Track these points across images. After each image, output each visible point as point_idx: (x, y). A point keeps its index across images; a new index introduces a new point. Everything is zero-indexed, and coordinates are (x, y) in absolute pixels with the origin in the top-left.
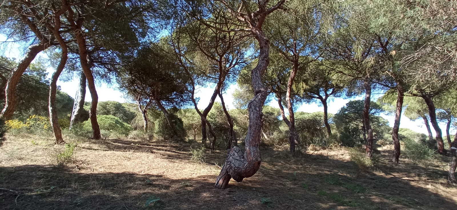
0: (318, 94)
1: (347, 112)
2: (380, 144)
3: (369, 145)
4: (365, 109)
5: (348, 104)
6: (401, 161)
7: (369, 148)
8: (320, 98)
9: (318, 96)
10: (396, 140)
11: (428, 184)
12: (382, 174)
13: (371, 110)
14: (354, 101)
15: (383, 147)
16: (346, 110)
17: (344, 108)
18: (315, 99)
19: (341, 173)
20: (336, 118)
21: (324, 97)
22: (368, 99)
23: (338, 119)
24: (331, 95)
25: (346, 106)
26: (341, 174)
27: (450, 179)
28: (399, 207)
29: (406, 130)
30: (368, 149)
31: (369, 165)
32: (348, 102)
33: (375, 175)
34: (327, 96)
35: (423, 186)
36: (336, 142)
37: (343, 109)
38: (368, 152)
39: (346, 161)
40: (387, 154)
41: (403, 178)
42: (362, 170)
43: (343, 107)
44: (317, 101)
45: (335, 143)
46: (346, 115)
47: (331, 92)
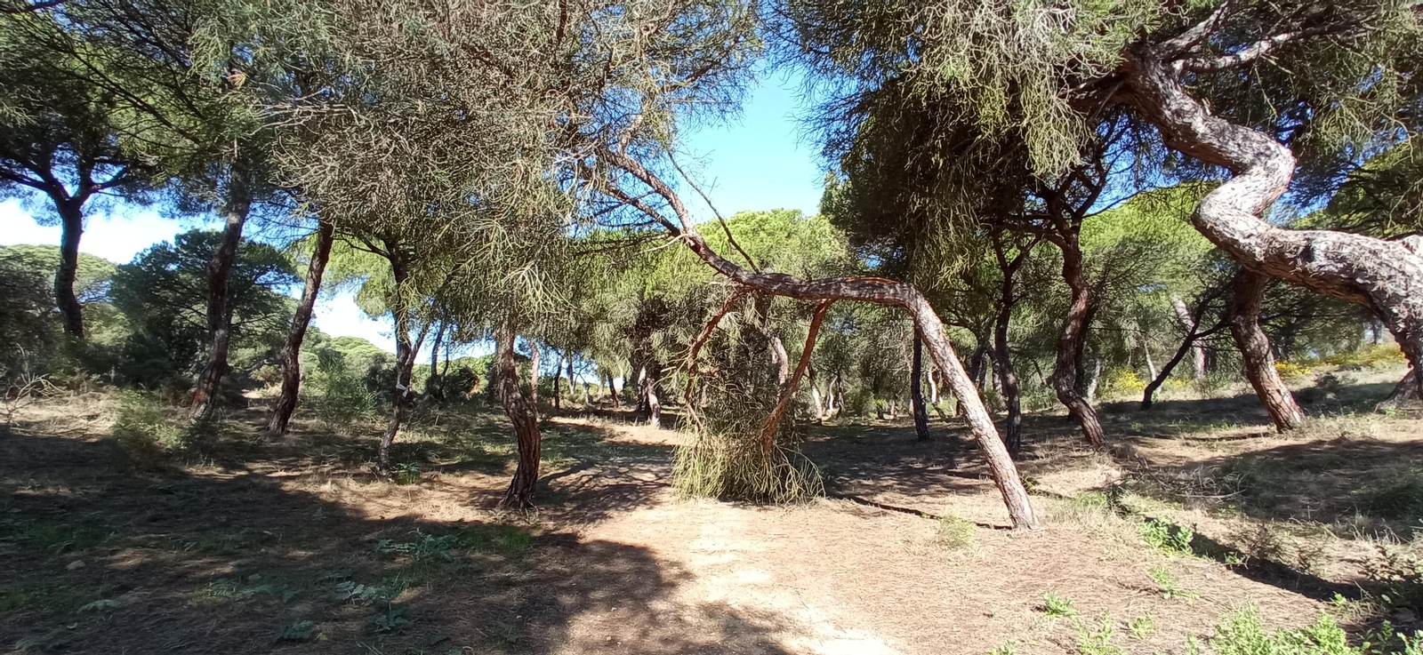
0: (44, 170)
1: (173, 267)
2: (261, 379)
3: (210, 379)
4: (217, 261)
5: (184, 237)
6: (296, 426)
7: (207, 391)
8: (53, 188)
9: (39, 179)
10: (290, 367)
11: (325, 482)
12: (214, 470)
13: (264, 273)
14: (209, 234)
15: (270, 388)
16: (173, 258)
17: (165, 248)
18: (27, 188)
19: (33, 488)
20: (123, 281)
21: (71, 190)
22: (234, 232)
23: (130, 284)
24: (108, 190)
25: (172, 242)
26: (31, 492)
27: (379, 462)
28: (197, 567)
29: (360, 344)
30: (202, 393)
31: (169, 446)
32: (183, 232)
33: (187, 475)
34: (87, 187)
35: (311, 489)
36: (77, 370)
37: (160, 255)
38: (200, 403)
39: (94, 440)
40: (266, 408)
41: (273, 475)
42: (138, 464)
43: (159, 242)
44: (34, 198)
45: (74, 374)
46: (171, 275)
47: (109, 178)
